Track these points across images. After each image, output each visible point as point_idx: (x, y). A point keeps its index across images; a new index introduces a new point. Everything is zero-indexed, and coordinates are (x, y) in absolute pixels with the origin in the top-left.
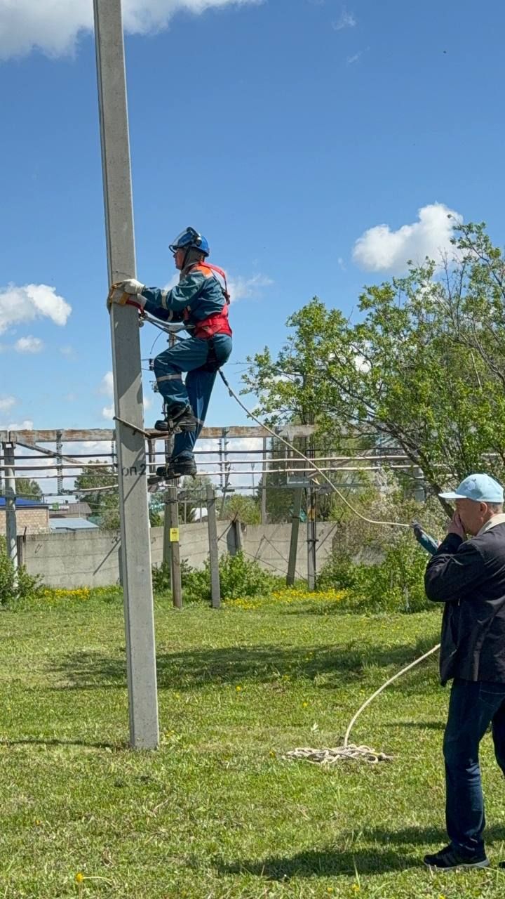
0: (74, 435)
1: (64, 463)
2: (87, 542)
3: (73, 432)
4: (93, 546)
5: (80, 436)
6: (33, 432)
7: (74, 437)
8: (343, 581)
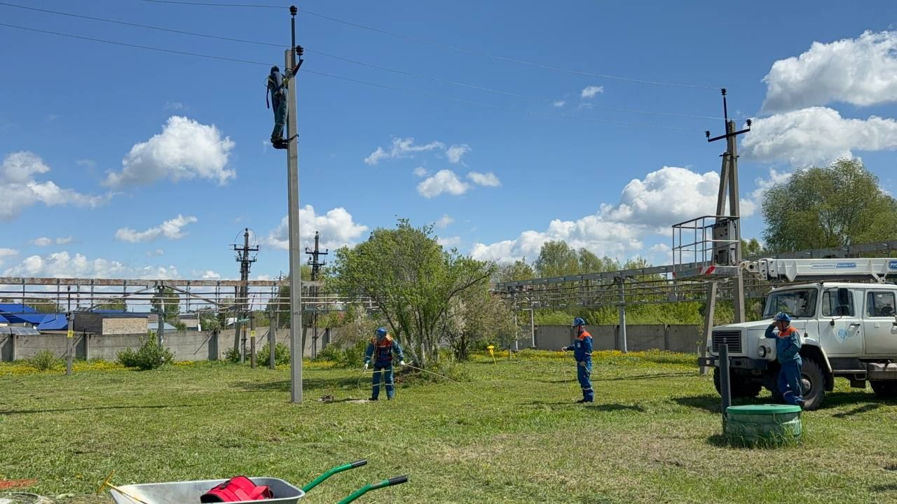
0: (196, 283)
1: (191, 297)
2: (192, 337)
3: (196, 281)
4: (195, 339)
5: (200, 283)
6: (175, 281)
7: (197, 284)
8: (330, 357)
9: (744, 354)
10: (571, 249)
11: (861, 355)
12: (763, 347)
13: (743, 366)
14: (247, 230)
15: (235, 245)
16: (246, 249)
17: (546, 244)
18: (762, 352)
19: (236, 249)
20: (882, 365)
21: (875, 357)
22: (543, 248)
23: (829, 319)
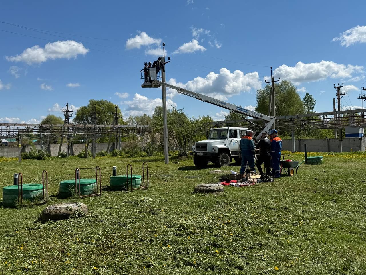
9: (207, 151)
10: (168, 109)
11: (238, 151)
12: (214, 149)
13: (208, 155)
14: (67, 103)
15: (63, 110)
16: (67, 111)
17: (157, 107)
18: (213, 151)
19: (63, 111)
22: (155, 109)
23: (231, 139)
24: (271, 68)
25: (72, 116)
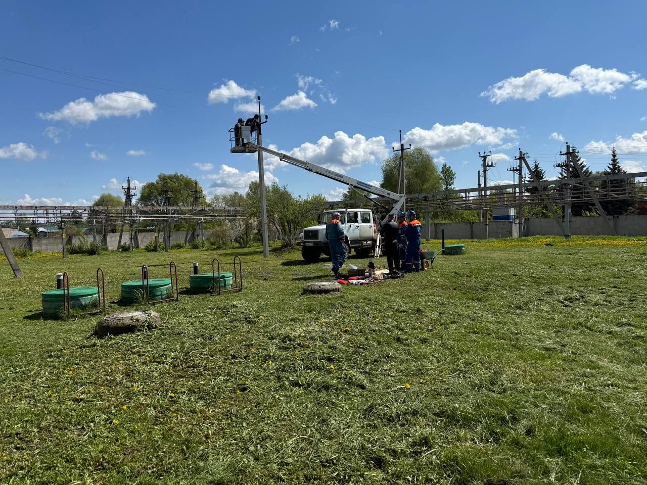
9: (319, 240)
11: (359, 239)
13: (320, 245)
15: (123, 187)
16: (129, 189)
20: (365, 242)
21: (363, 239)
23: (349, 224)
24: (400, 131)
25: (135, 195)
